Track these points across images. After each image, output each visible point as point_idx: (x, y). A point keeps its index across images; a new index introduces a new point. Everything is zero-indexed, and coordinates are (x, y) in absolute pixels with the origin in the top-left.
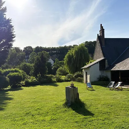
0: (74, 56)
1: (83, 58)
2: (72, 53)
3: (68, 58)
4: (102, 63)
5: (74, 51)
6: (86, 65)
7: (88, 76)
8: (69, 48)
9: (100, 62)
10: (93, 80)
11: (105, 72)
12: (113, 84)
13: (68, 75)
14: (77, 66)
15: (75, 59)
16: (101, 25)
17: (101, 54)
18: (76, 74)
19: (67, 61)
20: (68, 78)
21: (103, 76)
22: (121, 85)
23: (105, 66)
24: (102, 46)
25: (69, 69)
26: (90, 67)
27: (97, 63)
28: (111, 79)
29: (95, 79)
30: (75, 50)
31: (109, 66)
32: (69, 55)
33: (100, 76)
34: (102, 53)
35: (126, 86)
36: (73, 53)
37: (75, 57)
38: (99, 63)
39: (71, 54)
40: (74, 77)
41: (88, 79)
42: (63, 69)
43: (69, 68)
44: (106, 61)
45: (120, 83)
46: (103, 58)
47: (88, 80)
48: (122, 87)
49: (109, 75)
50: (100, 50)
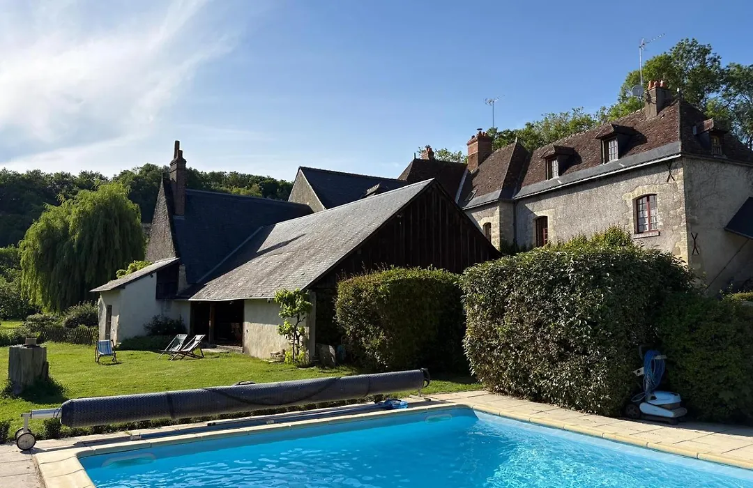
0: (74, 232)
1: (117, 246)
2: (62, 219)
3: (42, 241)
4: (165, 275)
5: (75, 210)
6: (116, 278)
7: (115, 320)
8: (58, 183)
9: (160, 271)
10: (131, 335)
11: (174, 305)
12: (182, 342)
13: (37, 316)
14: (83, 277)
15: (79, 245)
16: (177, 143)
17: (169, 243)
18: (73, 313)
19: (36, 255)
20: (32, 331)
21: (166, 319)
22: (203, 345)
23: (176, 284)
24: (176, 218)
25: (43, 292)
26: (122, 287)
27: (150, 274)
28: (191, 327)
29: (137, 330)
30: (81, 208)
31: (188, 286)
32: (50, 227)
33: (156, 318)
34: (171, 240)
35: (221, 348)
36: (71, 219)
37: (76, 237)
38: (155, 275)
39: (58, 224)
40: (63, 324)
41: (112, 329)
42: (14, 289)
43: (45, 284)
44: (182, 268)
45: (198, 337)
46: (172, 259)
47: (112, 332)
48: (204, 350)
49: (186, 316)
50: (168, 229)
